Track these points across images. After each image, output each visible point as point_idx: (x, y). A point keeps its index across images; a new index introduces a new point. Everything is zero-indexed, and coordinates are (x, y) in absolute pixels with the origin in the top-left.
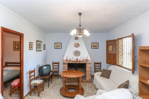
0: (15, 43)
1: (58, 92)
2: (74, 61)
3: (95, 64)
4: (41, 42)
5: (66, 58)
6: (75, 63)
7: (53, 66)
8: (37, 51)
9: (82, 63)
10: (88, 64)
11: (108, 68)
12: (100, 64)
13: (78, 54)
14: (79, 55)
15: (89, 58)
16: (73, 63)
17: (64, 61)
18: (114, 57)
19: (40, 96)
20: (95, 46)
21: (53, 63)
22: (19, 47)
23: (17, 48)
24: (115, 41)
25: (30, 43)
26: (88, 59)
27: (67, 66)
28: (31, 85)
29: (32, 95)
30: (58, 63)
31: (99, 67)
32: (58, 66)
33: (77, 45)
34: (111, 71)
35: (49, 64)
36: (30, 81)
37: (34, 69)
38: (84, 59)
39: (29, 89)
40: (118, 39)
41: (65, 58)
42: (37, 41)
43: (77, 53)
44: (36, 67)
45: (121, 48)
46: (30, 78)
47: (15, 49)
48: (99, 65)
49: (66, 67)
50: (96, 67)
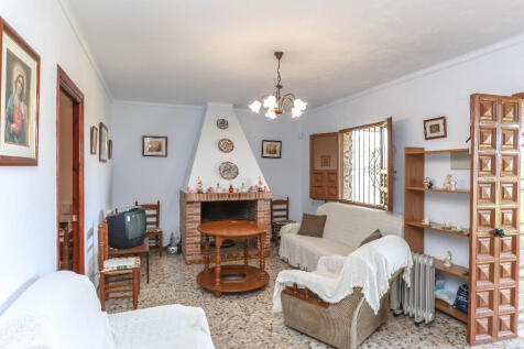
2: (223, 195)
3: (273, 203)
4: (107, 130)
8: (100, 160)
9: (248, 199)
10: (263, 202)
12: (286, 202)
13: (233, 172)
14: (235, 177)
15: (265, 185)
16: (220, 199)
17: (189, 194)
18: (330, 181)
20: (271, 150)
25: (93, 129)
26: (262, 187)
28: (103, 275)
30: (156, 207)
31: (284, 213)
32: (157, 216)
33: (226, 146)
34: (325, 217)
36: (102, 261)
38: (251, 189)
41: (193, 186)
42: (101, 125)
43: (229, 170)
45: (347, 155)
46: (100, 254)
48: (284, 207)
50: (275, 214)
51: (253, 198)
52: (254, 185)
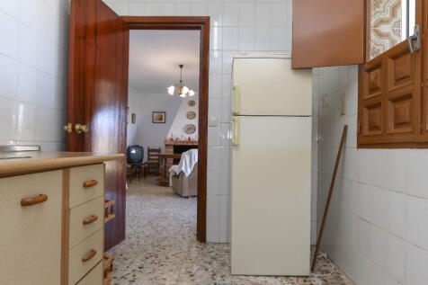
2: (184, 142)
5: (171, 136)
7: (149, 155)
16: (182, 144)
17: (166, 140)
21: (149, 150)
27: (172, 150)
30: (159, 150)
33: (192, 115)
35: (141, 146)
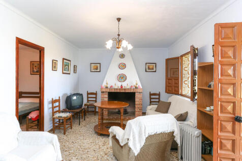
0: (33, 64)
1: (92, 130)
2: (117, 89)
3: (151, 94)
4: (70, 61)
5: (106, 85)
6: (119, 91)
7: (88, 98)
8: (63, 73)
9: (129, 91)
10: (138, 93)
11: (168, 99)
12: (159, 94)
13: (124, 79)
14: (125, 81)
15: (140, 85)
16: (115, 91)
17: (102, 88)
18: (176, 83)
19: (67, 133)
20: (150, 68)
22: (38, 69)
23: (35, 70)
24: (178, 58)
25: (53, 60)
26: (138, 86)
27: (107, 96)
28: (54, 119)
29: (55, 132)
30: (96, 94)
31: (157, 100)
32: (96, 98)
33: (123, 66)
34: (170, 103)
35: (81, 93)
36: (54, 113)
37: (59, 98)
38: (131, 87)
39: (52, 125)
40: (182, 56)
41: (104, 85)
42: (64, 59)
43: (122, 78)
44: (62, 96)
45: (186, 69)
46: (53, 110)
47: (33, 73)
48: (158, 97)
49: (106, 98)
50: (152, 100)
51: (132, 91)
52: (133, 85)
